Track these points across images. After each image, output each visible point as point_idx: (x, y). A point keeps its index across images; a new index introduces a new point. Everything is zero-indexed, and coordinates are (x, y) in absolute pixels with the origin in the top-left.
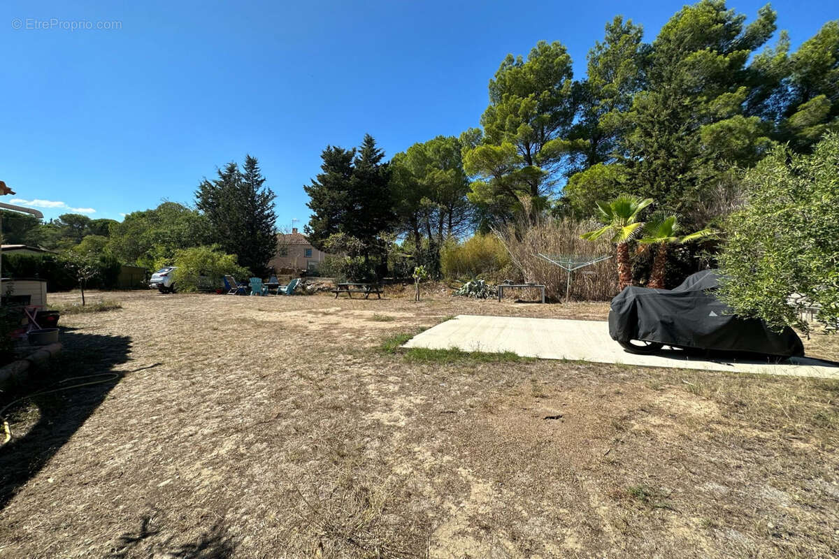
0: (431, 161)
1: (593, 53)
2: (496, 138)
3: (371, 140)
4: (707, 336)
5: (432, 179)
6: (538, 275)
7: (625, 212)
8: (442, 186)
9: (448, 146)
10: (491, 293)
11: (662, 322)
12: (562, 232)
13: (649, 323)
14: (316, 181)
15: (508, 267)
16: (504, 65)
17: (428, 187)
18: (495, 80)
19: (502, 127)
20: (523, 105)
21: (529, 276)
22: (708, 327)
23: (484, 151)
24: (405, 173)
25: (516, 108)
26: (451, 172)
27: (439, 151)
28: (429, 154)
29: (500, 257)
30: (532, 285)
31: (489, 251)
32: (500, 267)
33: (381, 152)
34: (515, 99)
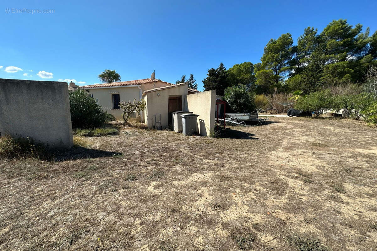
0: (242, 71)
1: (299, 38)
2: (265, 65)
3: (222, 64)
4: (299, 114)
5: (243, 77)
6: (277, 107)
7: (298, 94)
8: (246, 80)
9: (248, 66)
10: (264, 111)
11: (294, 113)
12: (284, 96)
13: (292, 113)
14: (205, 79)
15: (267, 105)
16: (270, 42)
17: (241, 80)
18: (267, 47)
19: (268, 62)
20: (276, 56)
21: (274, 108)
22: (299, 113)
23: (263, 72)
24: (233, 75)
25: (274, 56)
26: (249, 75)
27: (245, 68)
28: (242, 69)
29: (265, 102)
30: (275, 109)
31: (261, 100)
32: (265, 105)
33: (225, 68)
34: (273, 54)
